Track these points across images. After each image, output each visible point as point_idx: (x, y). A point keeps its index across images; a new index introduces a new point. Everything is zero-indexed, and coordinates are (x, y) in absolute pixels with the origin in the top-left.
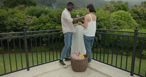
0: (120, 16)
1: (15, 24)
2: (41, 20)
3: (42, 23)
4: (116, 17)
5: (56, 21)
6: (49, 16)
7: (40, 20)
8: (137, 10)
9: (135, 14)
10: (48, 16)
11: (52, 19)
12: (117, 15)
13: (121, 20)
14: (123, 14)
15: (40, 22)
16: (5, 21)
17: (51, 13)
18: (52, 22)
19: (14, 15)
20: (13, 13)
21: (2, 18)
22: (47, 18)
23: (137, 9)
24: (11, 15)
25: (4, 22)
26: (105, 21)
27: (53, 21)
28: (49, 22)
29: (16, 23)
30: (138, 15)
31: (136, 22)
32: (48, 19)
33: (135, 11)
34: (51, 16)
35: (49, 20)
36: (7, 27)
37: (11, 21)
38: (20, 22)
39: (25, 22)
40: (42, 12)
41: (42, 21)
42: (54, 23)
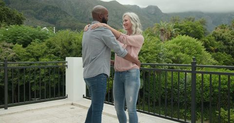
0: (181, 47)
2: (31, 51)
3: (31, 57)
4: (174, 47)
5: (59, 54)
6: (47, 44)
7: (29, 52)
8: (223, 34)
9: (219, 42)
10: (44, 44)
11: (52, 50)
12: (175, 45)
13: (184, 53)
14: (187, 41)
15: (28, 56)
17: (50, 39)
18: (53, 55)
22: (42, 48)
23: (223, 32)
26: (147, 55)
27: (55, 54)
28: (47, 56)
30: (225, 43)
31: (213, 57)
32: (44, 50)
33: (218, 37)
34: (50, 46)
35: (46, 52)
40: (34, 37)
41: (33, 53)
42: (56, 57)
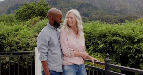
1: (15, 45)
16: (5, 40)
19: (18, 32)
20: (17, 31)
21: (2, 36)
24: (14, 32)
25: (3, 42)
29: (17, 43)
36: (6, 48)
37: (12, 41)
38: (22, 42)
39: (29, 42)
